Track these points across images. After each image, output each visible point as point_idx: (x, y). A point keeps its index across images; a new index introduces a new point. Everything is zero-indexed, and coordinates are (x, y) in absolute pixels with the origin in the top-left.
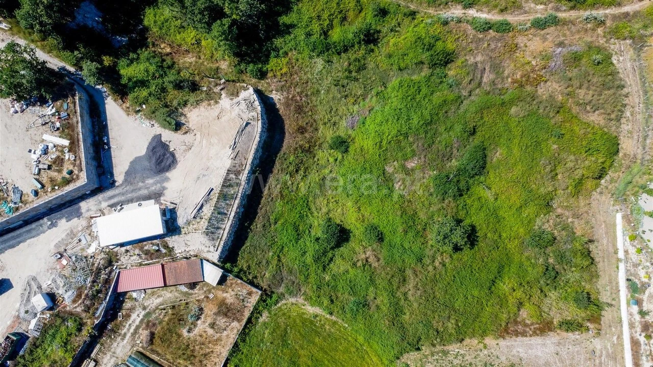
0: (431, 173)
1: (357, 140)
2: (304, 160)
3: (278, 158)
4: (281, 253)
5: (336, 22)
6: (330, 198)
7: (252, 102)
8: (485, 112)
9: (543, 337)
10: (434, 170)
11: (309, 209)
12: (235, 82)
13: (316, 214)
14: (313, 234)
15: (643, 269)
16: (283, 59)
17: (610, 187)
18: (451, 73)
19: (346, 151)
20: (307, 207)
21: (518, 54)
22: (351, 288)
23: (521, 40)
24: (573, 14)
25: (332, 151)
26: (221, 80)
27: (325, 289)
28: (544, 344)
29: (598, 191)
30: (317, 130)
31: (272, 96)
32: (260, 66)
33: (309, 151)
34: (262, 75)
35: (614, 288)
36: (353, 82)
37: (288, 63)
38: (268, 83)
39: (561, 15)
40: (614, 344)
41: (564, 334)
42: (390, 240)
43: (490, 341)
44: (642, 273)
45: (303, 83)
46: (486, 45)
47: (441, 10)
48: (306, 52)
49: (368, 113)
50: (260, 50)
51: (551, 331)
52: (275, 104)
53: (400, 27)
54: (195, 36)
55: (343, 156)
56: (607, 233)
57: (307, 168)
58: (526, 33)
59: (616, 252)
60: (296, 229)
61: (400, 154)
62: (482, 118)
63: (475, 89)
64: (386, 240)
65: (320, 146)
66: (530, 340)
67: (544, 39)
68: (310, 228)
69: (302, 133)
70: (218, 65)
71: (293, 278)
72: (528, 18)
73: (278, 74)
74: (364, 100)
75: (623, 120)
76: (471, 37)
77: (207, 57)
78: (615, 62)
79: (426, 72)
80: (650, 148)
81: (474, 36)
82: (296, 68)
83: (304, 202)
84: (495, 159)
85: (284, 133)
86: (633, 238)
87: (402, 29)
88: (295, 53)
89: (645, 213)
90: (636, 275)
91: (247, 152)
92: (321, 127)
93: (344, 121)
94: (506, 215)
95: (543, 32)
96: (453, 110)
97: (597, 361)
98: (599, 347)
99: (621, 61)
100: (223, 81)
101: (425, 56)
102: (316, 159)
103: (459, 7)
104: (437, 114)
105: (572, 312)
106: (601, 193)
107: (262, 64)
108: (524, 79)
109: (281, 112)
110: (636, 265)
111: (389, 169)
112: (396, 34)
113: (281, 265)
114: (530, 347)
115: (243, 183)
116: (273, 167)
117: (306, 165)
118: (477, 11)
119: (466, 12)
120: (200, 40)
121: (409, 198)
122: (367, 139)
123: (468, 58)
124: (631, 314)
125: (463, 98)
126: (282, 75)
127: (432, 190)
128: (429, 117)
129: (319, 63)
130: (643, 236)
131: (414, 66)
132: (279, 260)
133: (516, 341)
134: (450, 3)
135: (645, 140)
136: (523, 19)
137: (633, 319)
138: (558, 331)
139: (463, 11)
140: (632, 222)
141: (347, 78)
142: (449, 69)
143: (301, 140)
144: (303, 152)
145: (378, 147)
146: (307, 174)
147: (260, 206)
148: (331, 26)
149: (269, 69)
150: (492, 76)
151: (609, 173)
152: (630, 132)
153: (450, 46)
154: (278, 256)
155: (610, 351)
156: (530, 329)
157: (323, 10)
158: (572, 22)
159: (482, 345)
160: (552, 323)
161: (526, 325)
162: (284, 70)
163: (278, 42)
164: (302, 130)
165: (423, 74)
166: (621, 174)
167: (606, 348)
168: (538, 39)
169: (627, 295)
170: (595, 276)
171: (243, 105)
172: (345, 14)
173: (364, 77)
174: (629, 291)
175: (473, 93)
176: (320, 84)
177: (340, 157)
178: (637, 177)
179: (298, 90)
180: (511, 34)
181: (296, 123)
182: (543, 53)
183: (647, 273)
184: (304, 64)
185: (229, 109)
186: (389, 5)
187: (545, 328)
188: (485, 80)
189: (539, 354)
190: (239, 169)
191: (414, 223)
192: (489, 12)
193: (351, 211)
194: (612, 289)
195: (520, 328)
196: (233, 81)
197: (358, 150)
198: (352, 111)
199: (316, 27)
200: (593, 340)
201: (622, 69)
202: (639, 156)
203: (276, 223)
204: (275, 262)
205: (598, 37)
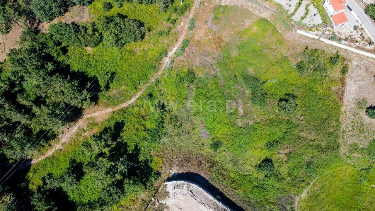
0: (249, 104)
1: (217, 135)
2: (217, 168)
3: (212, 183)
4: (268, 201)
5: (143, 122)
6: (244, 162)
7: (177, 185)
8: (228, 67)
9: (347, 85)
10: (249, 103)
11: (247, 176)
12: (156, 192)
13: (251, 173)
14: (261, 178)
15: (326, 32)
16: (154, 159)
17: (283, 30)
18: (200, 75)
19: (221, 143)
20: (245, 177)
21: (203, 42)
22: (299, 168)
23: (197, 38)
24: (192, 11)
25: (218, 151)
26: (151, 200)
27: (295, 183)
28: (350, 85)
29: (284, 35)
30: (202, 155)
31: (173, 173)
32: (153, 173)
33: (214, 164)
34: (158, 174)
35: (330, 46)
36: (182, 126)
37: (157, 157)
38: (165, 173)
39: (191, 16)
40: (356, 56)
41: (347, 75)
42: (279, 138)
43: (343, 109)
44: (328, 33)
45: (172, 153)
46: (192, 54)
47: (162, 68)
48: (155, 144)
49: (203, 124)
50: (142, 171)
51: (344, 79)
52: (178, 173)
53: (162, 91)
54: (117, 207)
55: (224, 146)
56: (304, 39)
57: (223, 168)
58: (194, 34)
59: (314, 39)
60: (256, 187)
61: (235, 116)
62: (231, 70)
63: (213, 68)
64: (278, 140)
65: (212, 157)
66: (347, 90)
67: (201, 28)
68: (258, 179)
69: (201, 164)
70: (140, 200)
71: (284, 199)
72: (185, 31)
73: (161, 165)
74: (195, 124)
75: (253, 12)
76: (184, 59)
77: (132, 205)
78: (224, 4)
79: (193, 87)
80: (271, 7)
81: (185, 57)
82: (161, 154)
83: (242, 177)
84: (253, 73)
85: (198, 174)
86: (311, 30)
87: (164, 90)
88: (153, 151)
89: (301, 20)
90: (328, 35)
91: (207, 198)
92: (202, 152)
93: (203, 139)
94: (283, 78)
95: (196, 27)
96: (221, 82)
97: (362, 66)
98: (356, 63)
99: (225, 2)
100: (153, 199)
101: (186, 84)
102: (219, 162)
103: (165, 59)
104: (221, 90)
105: (338, 67)
106: (285, 34)
107: (152, 172)
108: (217, 44)
109: (185, 172)
110: (323, 33)
111: (240, 124)
112: (165, 94)
113: (275, 203)
114: (350, 92)
115: (224, 207)
116: (216, 188)
117: (221, 168)
118: (171, 51)
119: (169, 56)
120: (120, 205)
121: (260, 120)
122: (219, 130)
123: (195, 65)
124: (345, 44)
125: (215, 75)
126: (162, 163)
127: (259, 107)
128: (221, 94)
129: (164, 139)
130: (311, 25)
131: (188, 91)
132: (272, 203)
133: (346, 97)
134: (161, 62)
135: (266, 7)
136: (185, 33)
137: (347, 44)
138: (345, 77)
139: (168, 58)
140: (303, 27)
141: (179, 128)
142: (198, 75)
143: (205, 167)
144: (213, 167)
145: (227, 126)
146: (226, 170)
147: (237, 203)
148: (144, 126)
149: (157, 169)
150: (210, 57)
151: (276, 27)
152: (260, 12)
153: (185, 70)
154: (270, 203)
155: (359, 59)
156: (341, 88)
157: (134, 126)
158: (198, 13)
159: (344, 113)
160: (341, 78)
161: (339, 90)
162: (161, 160)
163: (141, 158)
164: (200, 164)
165: (194, 89)
166: (278, 23)
167: (357, 60)
168: (199, 31)
169: (336, 42)
170: (323, 52)
171: (178, 191)
172: (141, 116)
173: (182, 119)
174: (334, 41)
175: (215, 69)
176: (177, 144)
177: (224, 148)
178: (282, 17)
179: (175, 157)
180: (191, 41)
181: (194, 165)
182: (207, 31)
183: (328, 31)
184: (161, 148)
185: (176, 200)
186: (147, 91)
187: (343, 82)
188: (210, 62)
189: (354, 89)
190: (216, 206)
191: (275, 122)
192: (174, 47)
193: (255, 153)
194: (330, 47)
195: (340, 93)
196: (156, 193)
197: (224, 137)
198: (199, 132)
199: (143, 134)
200: (352, 64)
201: (228, 3)
202: (272, 13)
203: (249, 197)
204: (272, 206)
205: (209, 6)
